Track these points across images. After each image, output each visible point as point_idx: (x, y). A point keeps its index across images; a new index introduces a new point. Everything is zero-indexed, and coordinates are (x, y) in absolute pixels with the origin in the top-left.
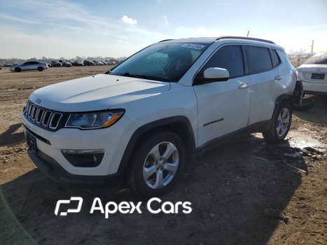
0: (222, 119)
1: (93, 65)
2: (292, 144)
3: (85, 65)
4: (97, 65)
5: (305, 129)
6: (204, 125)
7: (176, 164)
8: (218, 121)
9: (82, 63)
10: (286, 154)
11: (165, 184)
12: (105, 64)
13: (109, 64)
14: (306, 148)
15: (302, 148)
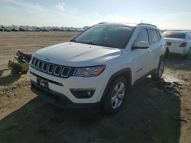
0: (142, 69)
1: (25, 31)
2: (166, 80)
3: (20, 31)
4: (28, 31)
5: (168, 72)
6: (136, 72)
7: (123, 94)
8: (141, 70)
9: (18, 29)
10: (166, 86)
11: (119, 106)
12: (33, 31)
13: (36, 31)
14: (174, 83)
15: (172, 82)
